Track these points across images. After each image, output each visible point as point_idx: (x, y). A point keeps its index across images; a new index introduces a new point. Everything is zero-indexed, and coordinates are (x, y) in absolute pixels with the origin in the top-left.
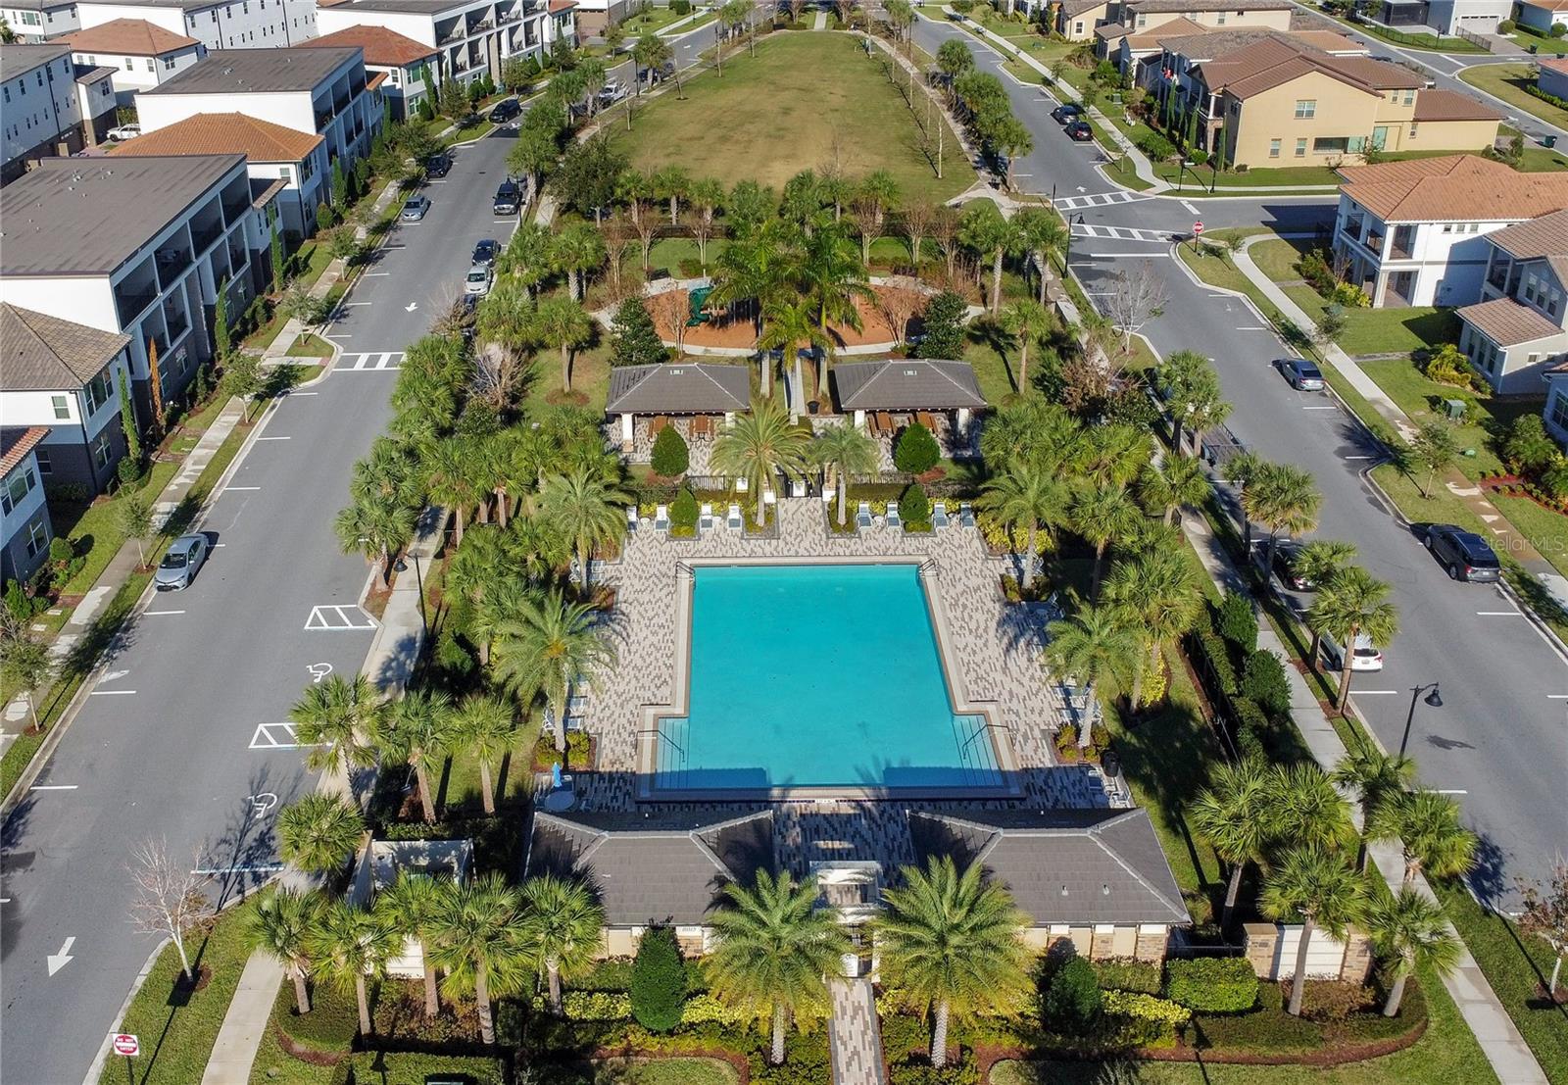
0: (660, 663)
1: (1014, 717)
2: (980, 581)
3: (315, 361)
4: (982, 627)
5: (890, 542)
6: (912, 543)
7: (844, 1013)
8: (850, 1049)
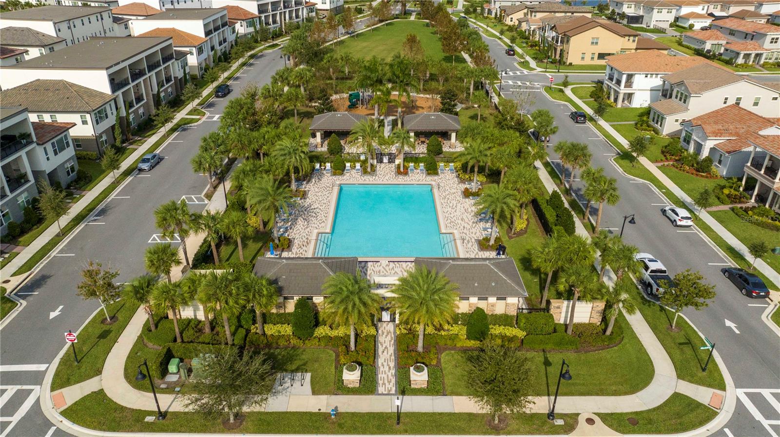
0: (323, 215)
1: (464, 235)
2: (455, 191)
3: (198, 117)
4: (455, 205)
5: (421, 178)
6: (429, 178)
7: (383, 333)
8: (384, 346)
